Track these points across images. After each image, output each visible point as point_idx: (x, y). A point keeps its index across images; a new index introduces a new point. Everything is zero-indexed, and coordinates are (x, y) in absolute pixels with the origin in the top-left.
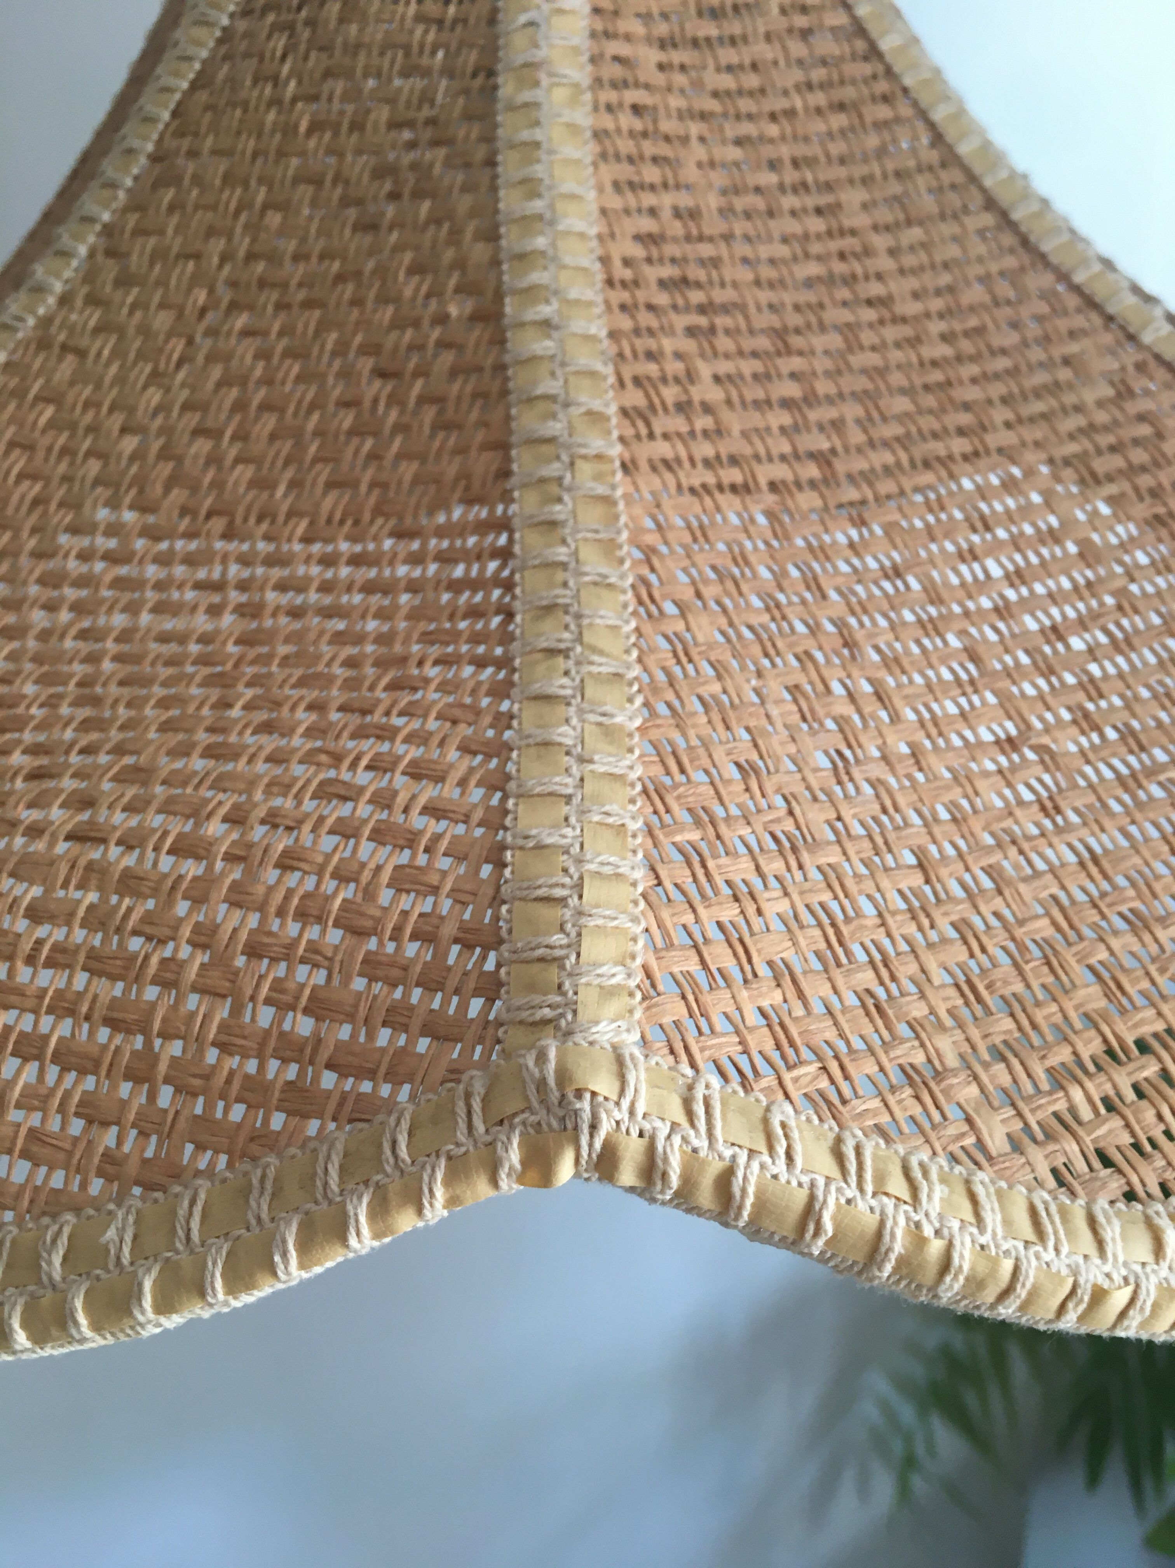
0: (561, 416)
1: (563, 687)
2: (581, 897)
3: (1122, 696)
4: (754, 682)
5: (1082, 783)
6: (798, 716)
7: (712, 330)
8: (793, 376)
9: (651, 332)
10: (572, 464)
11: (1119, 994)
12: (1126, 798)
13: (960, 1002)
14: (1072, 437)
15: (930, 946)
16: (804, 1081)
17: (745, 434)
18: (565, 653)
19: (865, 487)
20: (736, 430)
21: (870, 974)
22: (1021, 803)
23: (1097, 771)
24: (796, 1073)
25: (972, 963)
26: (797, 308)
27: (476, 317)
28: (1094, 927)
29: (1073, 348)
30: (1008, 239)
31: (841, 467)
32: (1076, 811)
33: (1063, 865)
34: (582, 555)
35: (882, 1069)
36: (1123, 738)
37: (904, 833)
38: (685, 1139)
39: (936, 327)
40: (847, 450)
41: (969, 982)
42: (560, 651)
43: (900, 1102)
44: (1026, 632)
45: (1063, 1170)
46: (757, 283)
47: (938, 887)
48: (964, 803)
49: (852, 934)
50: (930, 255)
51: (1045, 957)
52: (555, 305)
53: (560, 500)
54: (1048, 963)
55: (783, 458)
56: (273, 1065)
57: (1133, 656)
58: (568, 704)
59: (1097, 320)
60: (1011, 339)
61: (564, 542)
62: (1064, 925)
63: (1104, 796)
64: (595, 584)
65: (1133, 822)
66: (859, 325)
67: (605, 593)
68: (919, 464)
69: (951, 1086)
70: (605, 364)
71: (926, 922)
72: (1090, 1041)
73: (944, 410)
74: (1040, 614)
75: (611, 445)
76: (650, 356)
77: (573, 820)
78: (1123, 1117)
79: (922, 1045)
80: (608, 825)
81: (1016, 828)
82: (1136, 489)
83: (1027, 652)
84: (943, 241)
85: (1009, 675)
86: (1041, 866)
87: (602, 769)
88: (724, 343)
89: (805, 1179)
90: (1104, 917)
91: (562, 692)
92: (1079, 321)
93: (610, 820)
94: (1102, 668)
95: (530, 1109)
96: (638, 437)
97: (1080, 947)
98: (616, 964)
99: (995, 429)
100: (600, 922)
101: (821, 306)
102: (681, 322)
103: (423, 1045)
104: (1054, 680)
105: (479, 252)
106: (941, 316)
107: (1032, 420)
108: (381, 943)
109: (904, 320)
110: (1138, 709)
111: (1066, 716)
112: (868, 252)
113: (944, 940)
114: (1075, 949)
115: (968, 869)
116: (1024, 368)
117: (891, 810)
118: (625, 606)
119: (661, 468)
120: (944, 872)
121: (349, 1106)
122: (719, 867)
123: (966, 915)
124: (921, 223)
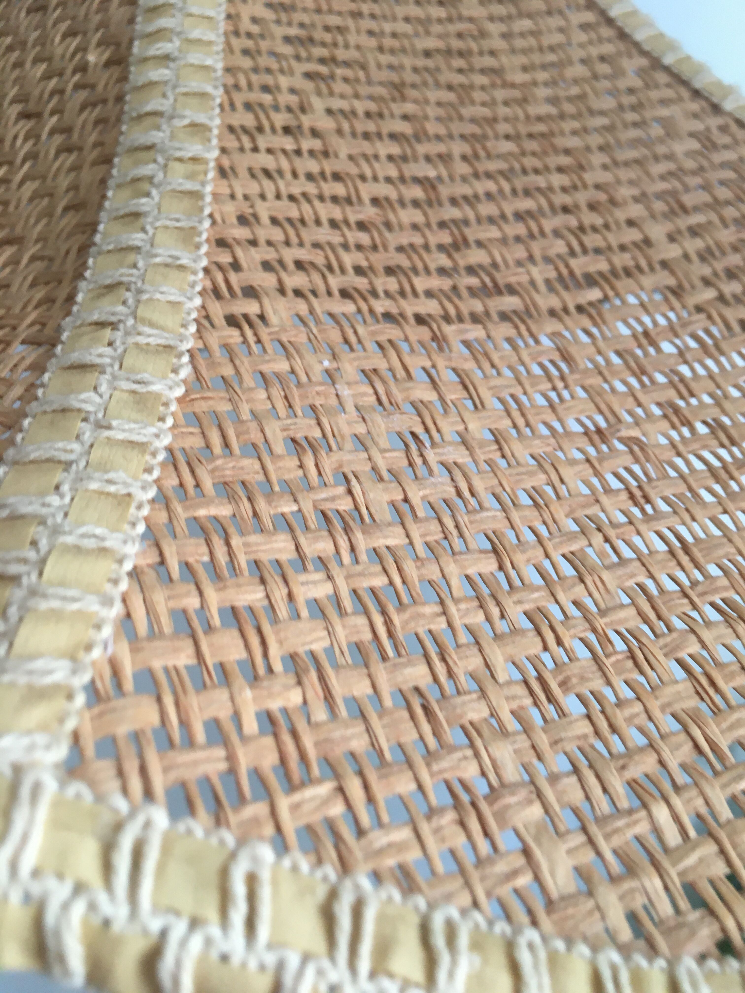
0: (164, 127)
1: (100, 356)
2: (41, 574)
3: (711, 395)
4: (326, 364)
5: (672, 473)
6: (373, 398)
7: (332, 77)
8: (405, 117)
9: (268, 71)
10: (166, 166)
11: (711, 691)
12: (718, 488)
13: (528, 701)
14: (663, 178)
15: (497, 637)
16: (306, 808)
17: (351, 158)
18: (114, 326)
19: (467, 208)
20: (343, 155)
21: (422, 669)
22: (608, 490)
23: (688, 463)
24: (297, 797)
25: (546, 657)
26: (415, 70)
27: (109, 63)
28: (685, 617)
29: (664, 112)
30: (606, 32)
31: (445, 191)
32: (665, 500)
33: (651, 553)
34: (157, 240)
35: (420, 787)
36: (713, 432)
37: (478, 517)
38: (92, 907)
39: (542, 92)
40: (452, 178)
41: (541, 679)
42: (111, 324)
43: (437, 831)
44: (618, 336)
45: (643, 915)
46: (381, 49)
47: (513, 574)
48: (549, 490)
49: (405, 623)
50: (538, 41)
51: (630, 650)
52: (177, 43)
53: (148, 195)
54: (633, 657)
55: (388, 180)
57: (723, 359)
58: (103, 372)
59: (685, 93)
60: (609, 103)
61: (144, 230)
62: (652, 615)
63: (694, 485)
64: (167, 265)
65: (725, 512)
66: (472, 87)
67: (174, 274)
68: (520, 192)
69: (508, 807)
70: (216, 87)
71: (495, 612)
72: (678, 747)
73: (545, 153)
74: (632, 321)
75: (209, 150)
76: (266, 89)
77: (65, 488)
78: (718, 841)
79: (477, 755)
80: (108, 494)
81: (602, 515)
82: (723, 220)
83: (619, 353)
84: (550, 31)
85: (601, 373)
86: (627, 553)
87: (120, 436)
88: (339, 87)
89: (270, 959)
90: (695, 607)
91: (98, 361)
92: (669, 93)
93: (112, 489)
94: (693, 370)
96: (242, 149)
97: (668, 639)
98: (62, 655)
99: (592, 168)
100: (55, 604)
101: (438, 69)
102: (300, 68)
104: (645, 379)
106: (546, 84)
107: (626, 164)
109: (513, 86)
110: (727, 405)
111: (657, 411)
112: (483, 34)
113: (515, 631)
114: (662, 642)
115: (547, 556)
116: (619, 125)
117: (467, 494)
118: (193, 285)
119: (261, 175)
120: (520, 558)
122: (246, 545)
123: (542, 604)
124: (530, 16)
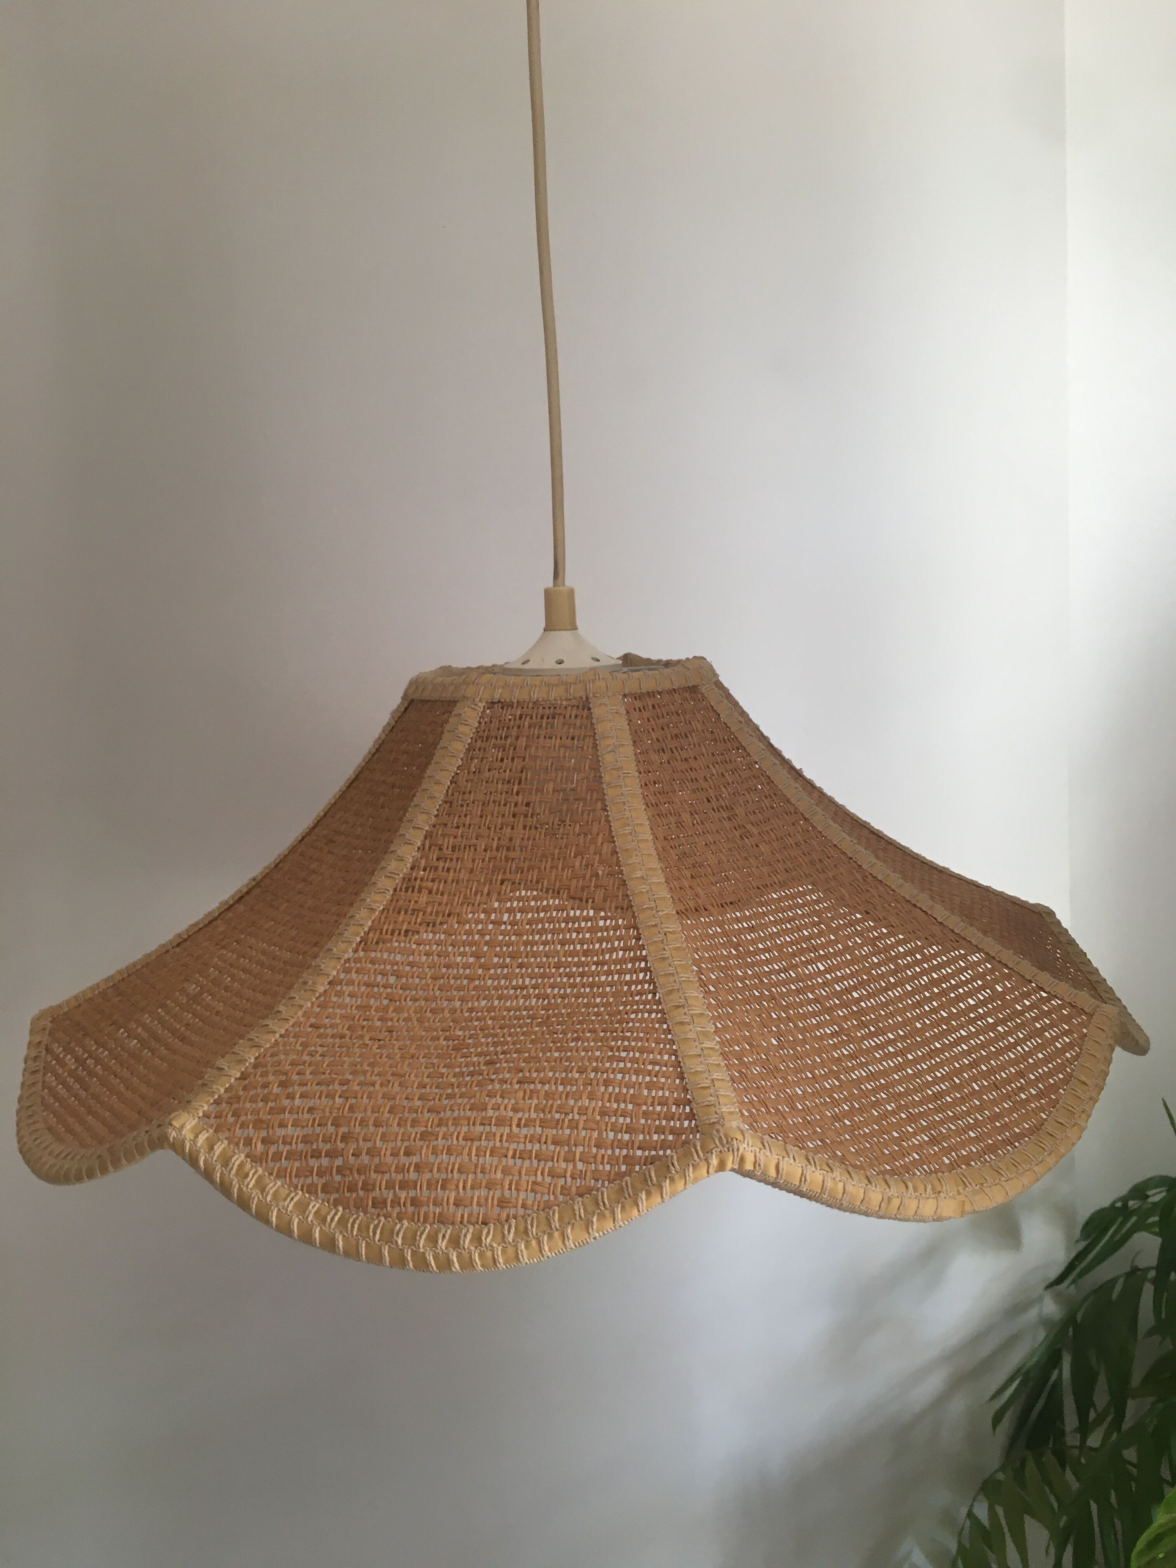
1: (686, 1019)
10: (665, 935)
18: (683, 1007)
27: (611, 874)
42: (681, 1006)
56: (617, 1151)
95: (717, 1147)
103: (671, 1137)
105: (606, 849)
108: (648, 1107)
121: (649, 1160)
